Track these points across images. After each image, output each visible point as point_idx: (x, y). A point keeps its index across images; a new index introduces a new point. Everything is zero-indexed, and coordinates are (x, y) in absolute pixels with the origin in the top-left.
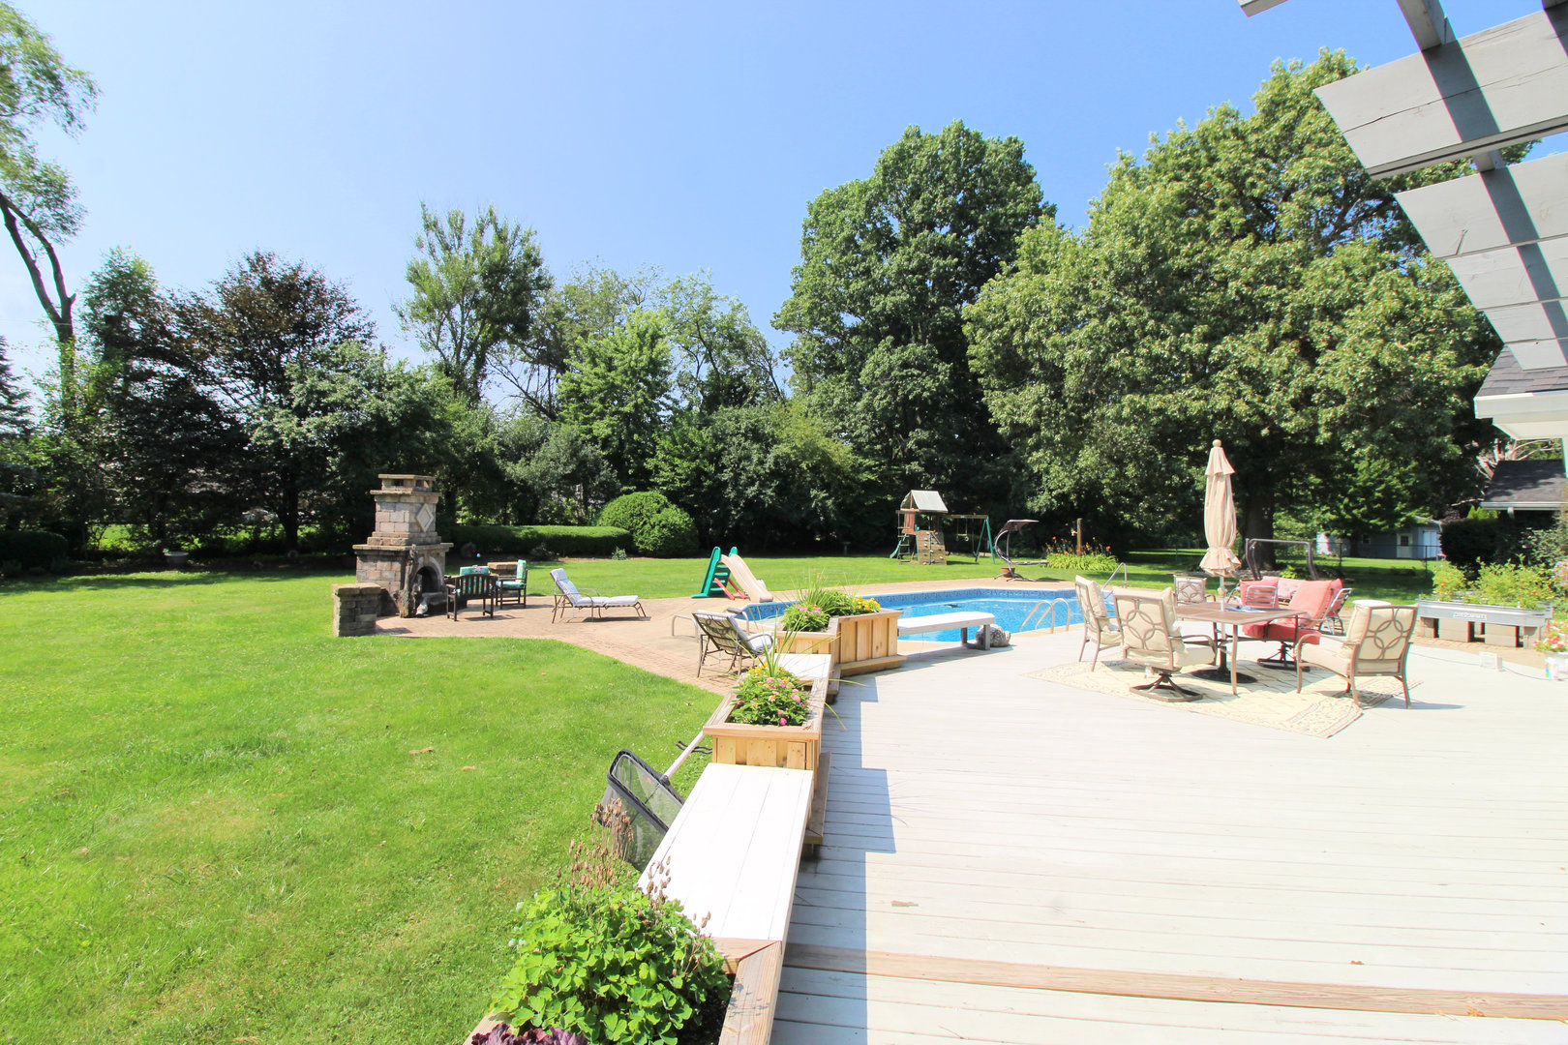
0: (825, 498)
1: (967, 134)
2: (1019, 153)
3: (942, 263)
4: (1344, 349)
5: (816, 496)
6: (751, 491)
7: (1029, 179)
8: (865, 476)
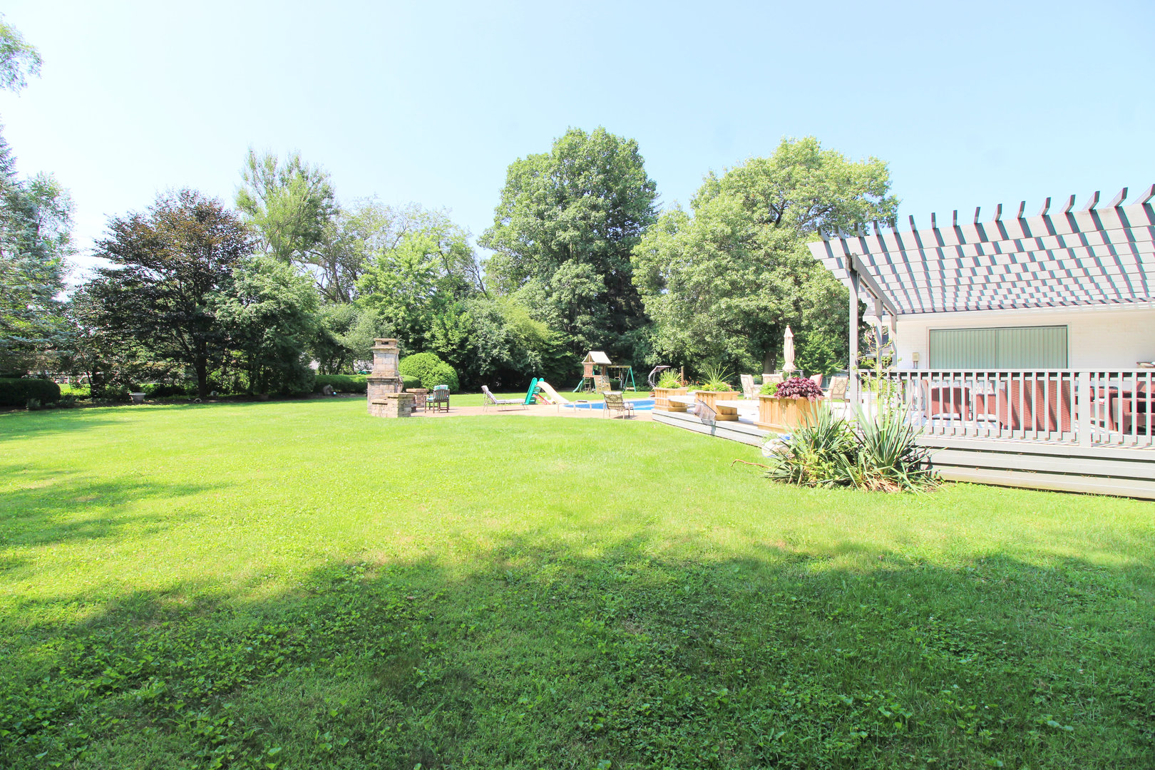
0: (536, 356)
1: (608, 137)
2: (636, 149)
3: (597, 215)
4: (813, 282)
5: (530, 355)
6: (495, 352)
7: (640, 165)
8: (555, 343)
